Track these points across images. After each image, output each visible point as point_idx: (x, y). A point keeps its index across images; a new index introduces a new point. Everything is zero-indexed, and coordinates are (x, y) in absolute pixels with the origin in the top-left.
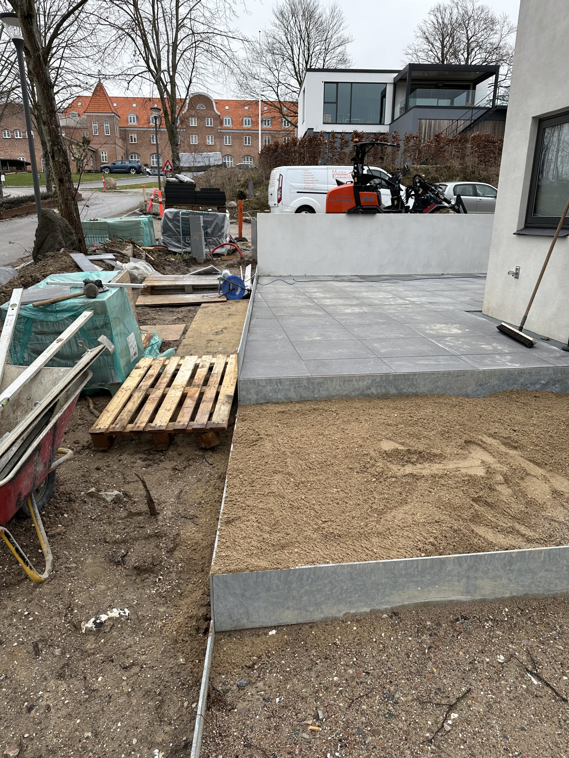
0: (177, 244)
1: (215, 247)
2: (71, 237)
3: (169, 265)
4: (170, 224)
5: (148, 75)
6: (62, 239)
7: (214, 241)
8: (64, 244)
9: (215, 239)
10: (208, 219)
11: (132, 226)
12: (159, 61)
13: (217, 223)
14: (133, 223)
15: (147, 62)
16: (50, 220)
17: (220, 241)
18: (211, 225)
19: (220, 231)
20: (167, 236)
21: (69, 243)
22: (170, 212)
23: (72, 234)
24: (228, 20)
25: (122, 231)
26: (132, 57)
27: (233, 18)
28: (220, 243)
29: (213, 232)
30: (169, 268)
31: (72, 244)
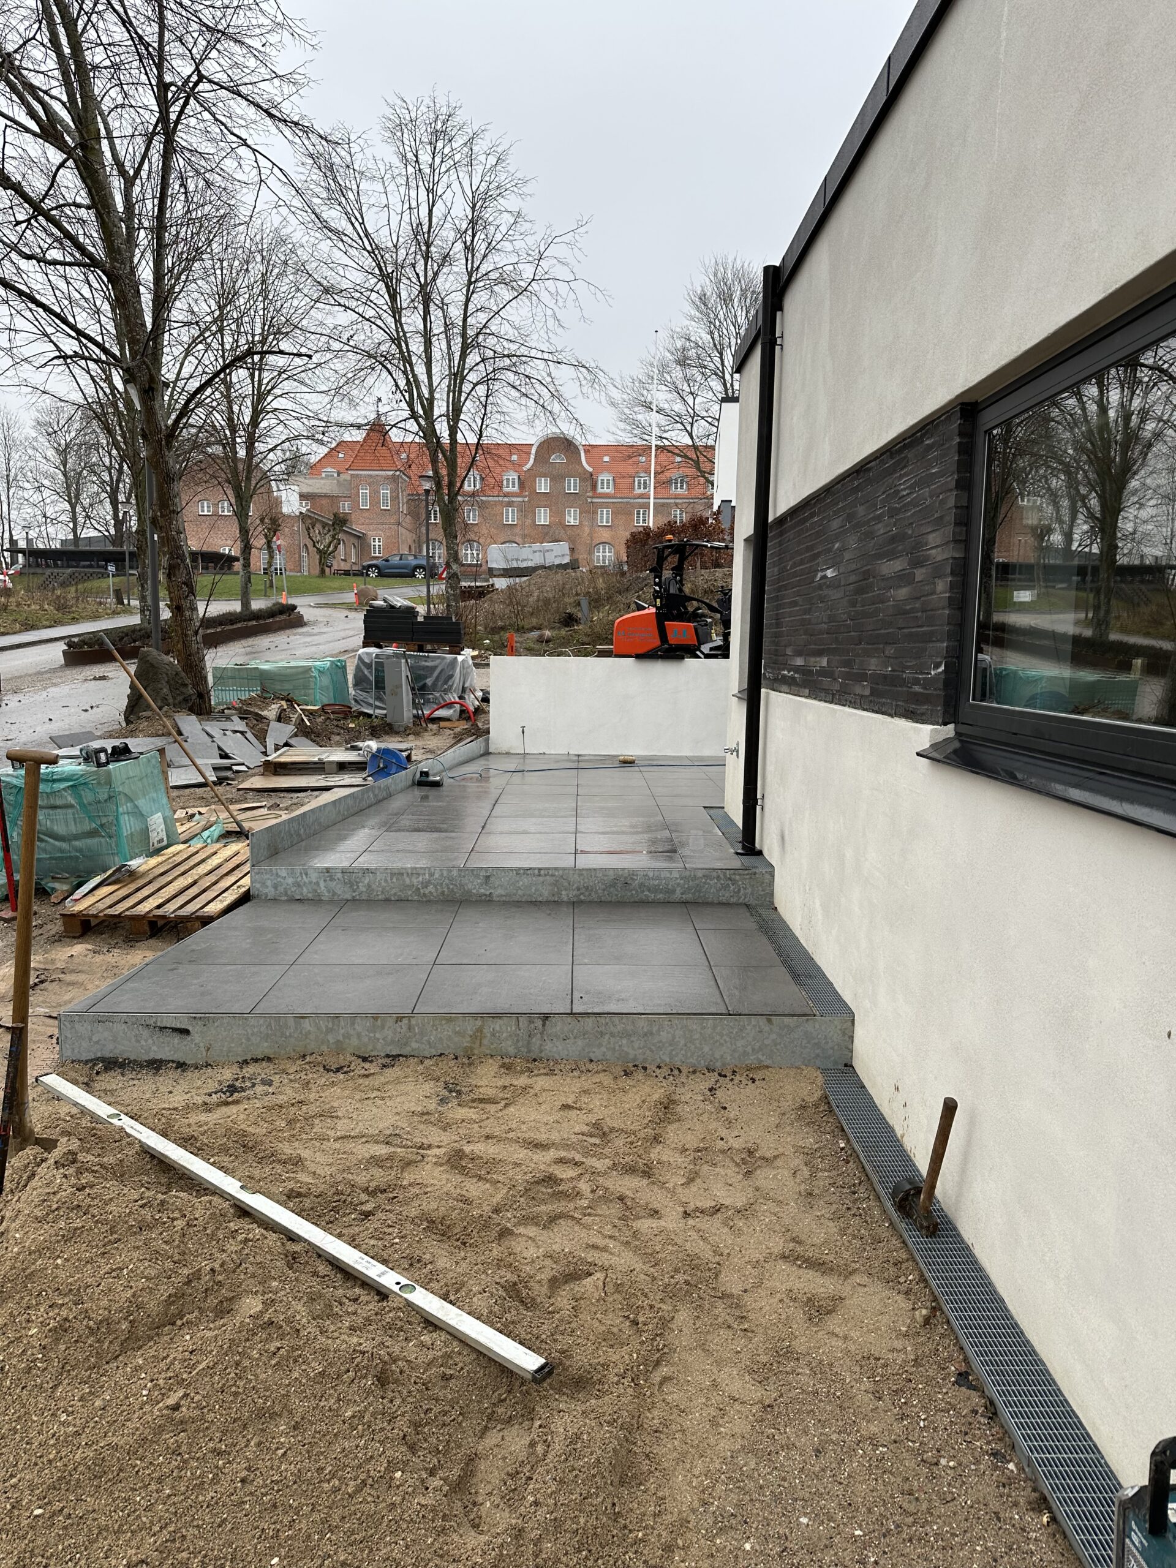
0: (377, 703)
1: (436, 707)
2: (184, 690)
3: (339, 734)
4: (366, 672)
5: (412, 425)
6: (169, 693)
7: (436, 698)
8: (171, 700)
9: (438, 695)
10: (427, 664)
11: (297, 674)
12: (431, 401)
13: (442, 671)
14: (300, 670)
15: (411, 405)
16: (152, 665)
17: (446, 697)
18: (432, 674)
19: (446, 682)
20: (361, 690)
21: (180, 698)
22: (367, 654)
23: (186, 685)
24: (550, 334)
25: (282, 681)
26: (391, 396)
27: (560, 330)
28: (444, 700)
29: (435, 684)
30: (338, 738)
31: (186, 700)
